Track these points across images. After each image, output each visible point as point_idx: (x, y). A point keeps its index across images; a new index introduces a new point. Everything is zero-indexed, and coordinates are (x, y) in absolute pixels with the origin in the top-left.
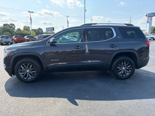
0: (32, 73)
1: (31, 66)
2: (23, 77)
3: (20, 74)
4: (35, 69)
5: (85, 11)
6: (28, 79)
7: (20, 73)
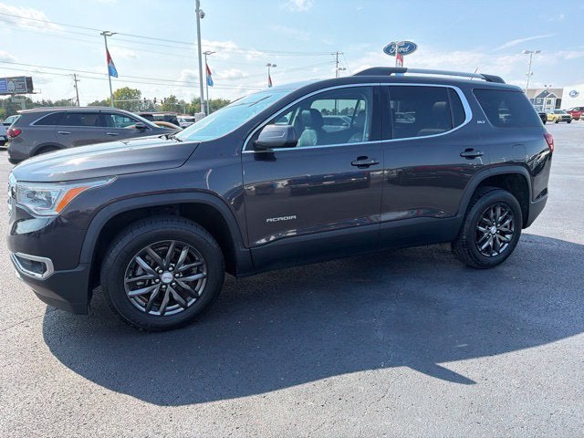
0: (187, 283)
1: (183, 254)
2: (144, 310)
3: (131, 297)
4: (201, 265)
5: (198, 14)
6: (167, 313)
7: (130, 293)
